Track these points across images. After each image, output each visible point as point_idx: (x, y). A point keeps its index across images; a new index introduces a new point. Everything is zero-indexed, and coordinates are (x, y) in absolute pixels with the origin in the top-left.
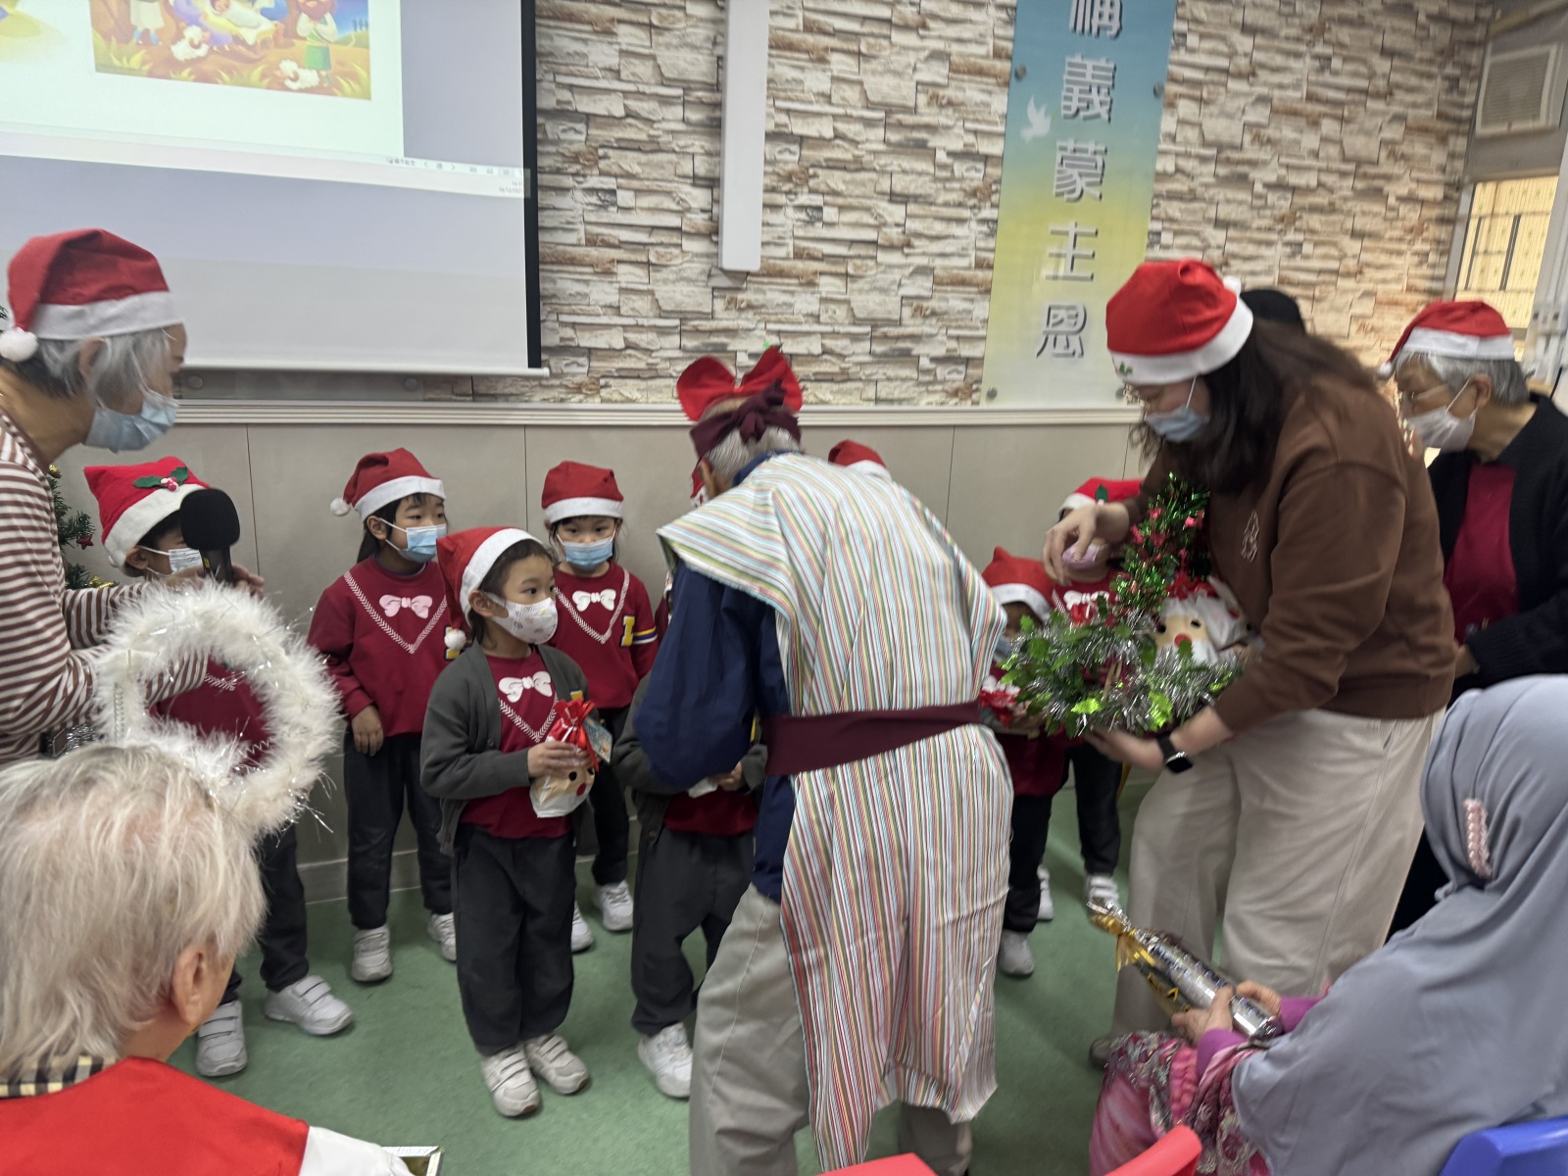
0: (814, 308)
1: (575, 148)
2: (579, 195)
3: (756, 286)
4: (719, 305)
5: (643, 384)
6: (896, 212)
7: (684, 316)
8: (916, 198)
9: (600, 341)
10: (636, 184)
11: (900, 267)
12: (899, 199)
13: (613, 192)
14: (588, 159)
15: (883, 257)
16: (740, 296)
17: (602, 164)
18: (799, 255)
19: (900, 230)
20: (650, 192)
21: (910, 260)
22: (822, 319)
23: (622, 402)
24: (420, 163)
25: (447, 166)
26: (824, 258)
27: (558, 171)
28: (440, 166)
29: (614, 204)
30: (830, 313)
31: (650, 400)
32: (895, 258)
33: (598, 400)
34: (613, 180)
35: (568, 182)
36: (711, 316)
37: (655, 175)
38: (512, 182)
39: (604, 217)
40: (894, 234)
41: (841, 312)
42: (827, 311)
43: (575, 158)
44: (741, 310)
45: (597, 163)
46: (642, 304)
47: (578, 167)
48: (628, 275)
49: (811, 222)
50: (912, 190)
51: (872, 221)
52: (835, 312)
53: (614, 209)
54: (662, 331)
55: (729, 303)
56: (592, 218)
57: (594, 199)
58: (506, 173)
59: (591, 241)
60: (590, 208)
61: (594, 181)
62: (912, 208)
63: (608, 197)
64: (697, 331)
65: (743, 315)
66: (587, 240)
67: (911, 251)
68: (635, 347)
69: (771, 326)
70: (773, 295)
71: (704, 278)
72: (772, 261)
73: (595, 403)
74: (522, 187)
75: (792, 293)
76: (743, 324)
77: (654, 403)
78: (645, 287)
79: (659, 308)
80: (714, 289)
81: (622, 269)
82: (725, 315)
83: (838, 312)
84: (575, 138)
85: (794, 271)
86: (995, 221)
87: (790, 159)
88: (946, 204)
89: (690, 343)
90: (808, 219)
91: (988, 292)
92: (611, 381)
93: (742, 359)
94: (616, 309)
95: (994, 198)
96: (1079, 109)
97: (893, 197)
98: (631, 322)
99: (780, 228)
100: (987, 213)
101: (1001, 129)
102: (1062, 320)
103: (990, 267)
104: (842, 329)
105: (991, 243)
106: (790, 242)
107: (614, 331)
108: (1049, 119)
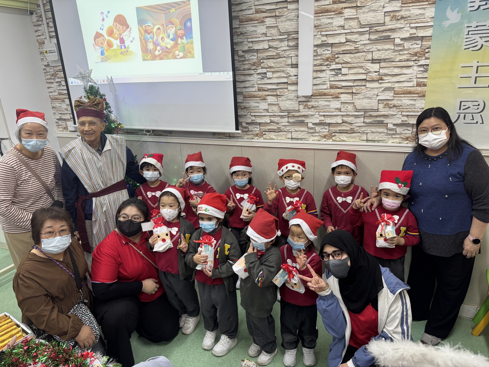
0: (339, 106)
1: (254, 61)
2: (255, 75)
3: (315, 100)
4: (301, 107)
5: (276, 134)
6: (376, 67)
7: (289, 111)
8: (385, 60)
9: (263, 120)
10: (272, 70)
11: (377, 88)
12: (376, 61)
13: (265, 73)
14: (257, 64)
15: (368, 85)
16: (309, 104)
17: (262, 65)
18: (332, 87)
19: (377, 74)
20: (278, 72)
21: (382, 85)
22: (342, 110)
23: (270, 139)
24: (206, 74)
26: (342, 87)
27: (249, 69)
28: (212, 74)
29: (266, 77)
30: (345, 108)
32: (375, 85)
33: (263, 139)
34: (266, 69)
35: (252, 72)
36: (299, 111)
37: (279, 66)
39: (263, 82)
40: (375, 76)
41: (350, 107)
43: (254, 64)
44: (309, 108)
45: (260, 65)
46: (275, 108)
47: (255, 67)
48: (271, 99)
49: (337, 75)
50: (383, 57)
51: (364, 72)
52: (347, 107)
53: (266, 79)
54: (282, 117)
55: (305, 106)
56: (260, 82)
57: (260, 77)
59: (259, 90)
60: (259, 79)
61: (260, 71)
62: (383, 64)
63: (264, 75)
64: (294, 116)
65: (310, 110)
66: (258, 90)
67: (383, 82)
68: (274, 122)
69: (321, 114)
70: (322, 102)
71: (296, 98)
72: (321, 90)
75: (329, 101)
76: (310, 113)
77: (280, 140)
78: (276, 103)
79: (281, 109)
80: (299, 101)
81: (269, 98)
82: (303, 110)
84: (253, 58)
85: (330, 93)
86: (428, 65)
87: (327, 52)
88: (400, 61)
89: (291, 120)
90: (335, 74)
91: (424, 96)
92: (266, 133)
93: (310, 125)
94: (267, 110)
95: (427, 55)
96: (479, 6)
97: (373, 61)
98: (272, 114)
99: (324, 78)
100: (422, 62)
101: (432, 24)
102: (469, 107)
103: (425, 85)
104: (351, 114)
105: (426, 75)
106: (328, 83)
107: (267, 117)
108: (460, 14)
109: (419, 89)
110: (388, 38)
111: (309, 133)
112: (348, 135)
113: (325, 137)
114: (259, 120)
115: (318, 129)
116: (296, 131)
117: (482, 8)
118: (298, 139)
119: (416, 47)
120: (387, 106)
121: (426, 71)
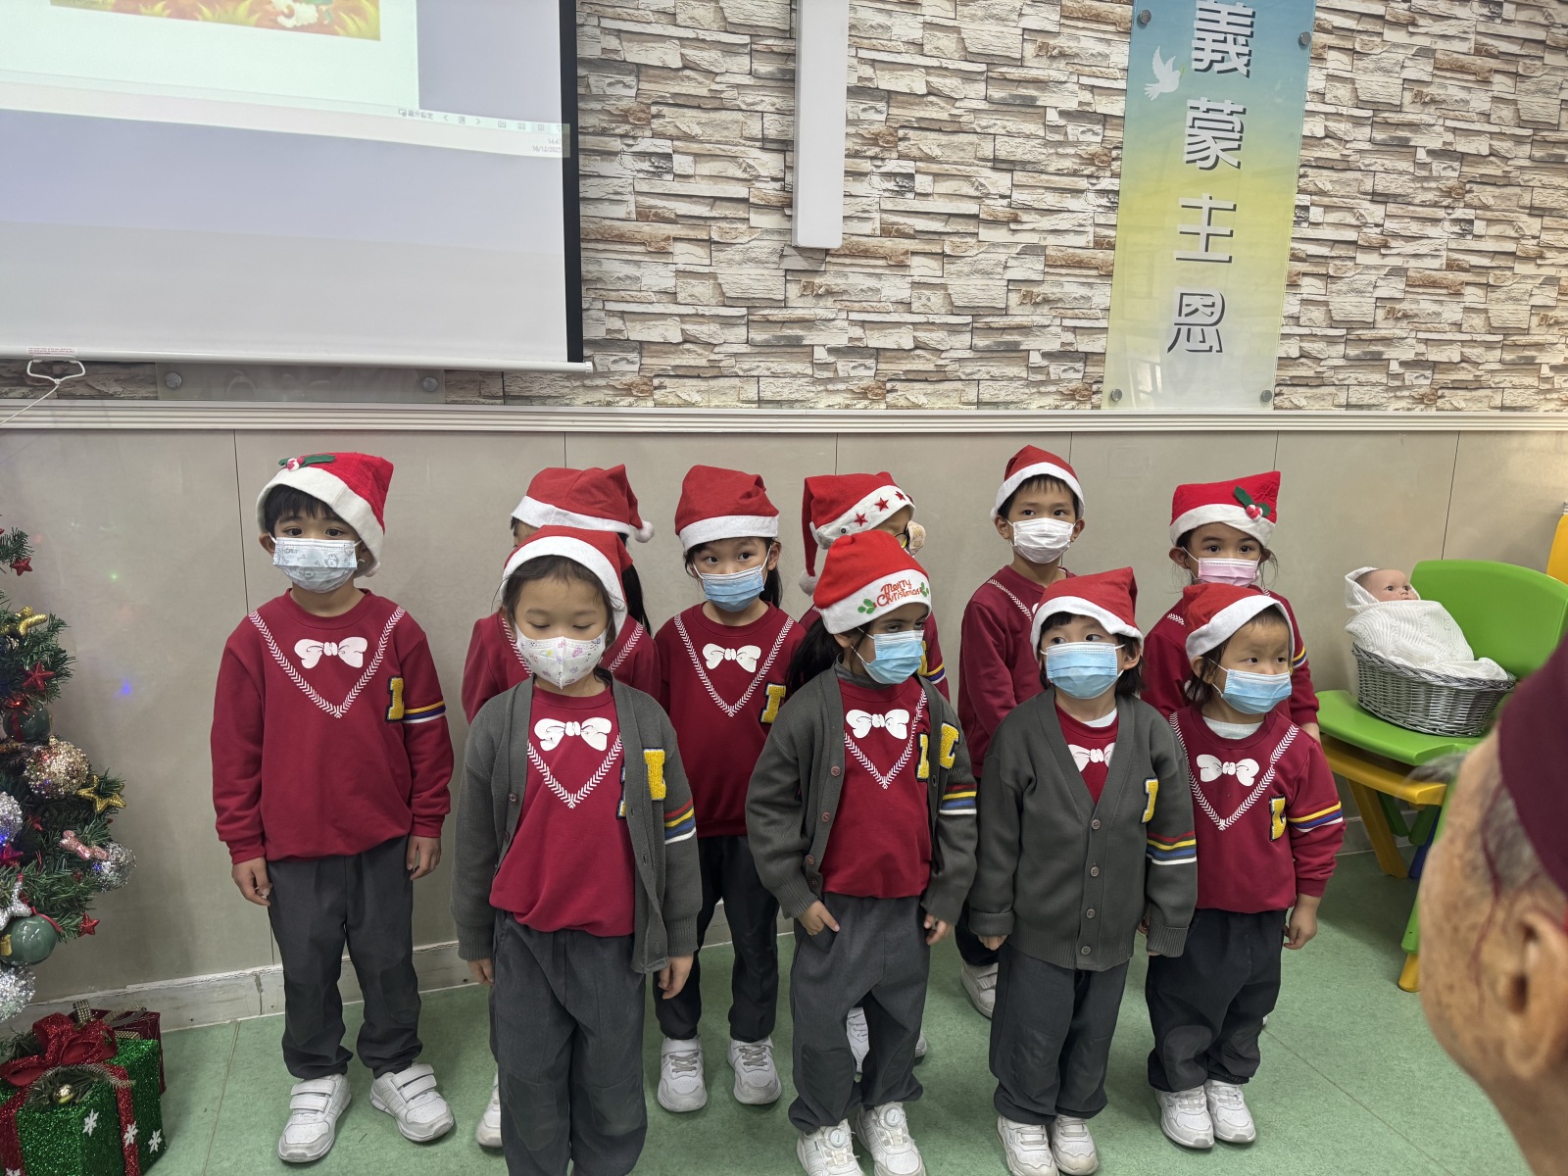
0: (905, 294)
1: (625, 104)
2: (628, 159)
3: (836, 268)
4: (794, 290)
5: (703, 384)
6: (1001, 182)
7: (751, 303)
8: (1023, 165)
9: (653, 333)
10: (695, 147)
11: (1004, 245)
12: (1004, 166)
13: (668, 157)
14: (638, 118)
15: (985, 234)
16: (818, 280)
17: (656, 124)
18: (887, 231)
19: (1005, 202)
20: (713, 157)
21: (1019, 237)
22: (914, 308)
23: (679, 406)
24: (438, 116)
25: (471, 120)
26: (916, 235)
27: (604, 132)
28: (463, 120)
29: (670, 171)
30: (924, 300)
31: (713, 404)
32: (1000, 235)
33: (651, 403)
34: (669, 143)
35: (616, 144)
36: (784, 303)
37: (717, 137)
38: (548, 139)
39: (659, 186)
40: (999, 207)
41: (937, 299)
42: (920, 298)
43: (624, 116)
44: (818, 296)
45: (649, 124)
46: (703, 290)
47: (628, 127)
48: (687, 255)
49: (900, 193)
50: (1019, 155)
51: (973, 192)
52: (929, 299)
53: (670, 177)
54: (727, 322)
55: (805, 288)
56: (644, 187)
57: (646, 166)
58: (541, 129)
59: (643, 215)
60: (641, 175)
61: (646, 144)
62: (1020, 177)
63: (662, 163)
64: (767, 322)
65: (822, 303)
66: (638, 213)
67: (1019, 227)
68: (695, 341)
69: (853, 316)
70: (855, 279)
71: (775, 258)
72: (855, 238)
73: (648, 406)
74: (560, 145)
75: (879, 276)
76: (822, 313)
77: (717, 407)
78: (706, 270)
79: (723, 294)
80: (786, 270)
81: (679, 248)
82: (800, 303)
83: (933, 298)
84: (624, 93)
85: (881, 251)
86: (1117, 193)
87: (876, 118)
88: (1059, 173)
89: (758, 336)
90: (897, 189)
91: (1109, 275)
92: (667, 382)
93: (820, 354)
94: (672, 296)
95: (1115, 165)
96: (1212, 62)
97: (998, 164)
98: (690, 310)
99: (864, 200)
100: (1106, 183)
101: (1122, 85)
102: (1196, 310)
103: (1112, 247)
104: (938, 320)
105: (1112, 219)
106: (876, 216)
107: (669, 321)
108: (1178, 73)
109: (1101, 255)
110: (1029, 103)
111: (816, 381)
112: (930, 388)
113: (864, 394)
114: (637, 332)
115: (844, 366)
116: (775, 375)
117: (1217, 67)
118: (779, 403)
119: (1091, 139)
120: (1028, 299)
121: (1113, 208)
